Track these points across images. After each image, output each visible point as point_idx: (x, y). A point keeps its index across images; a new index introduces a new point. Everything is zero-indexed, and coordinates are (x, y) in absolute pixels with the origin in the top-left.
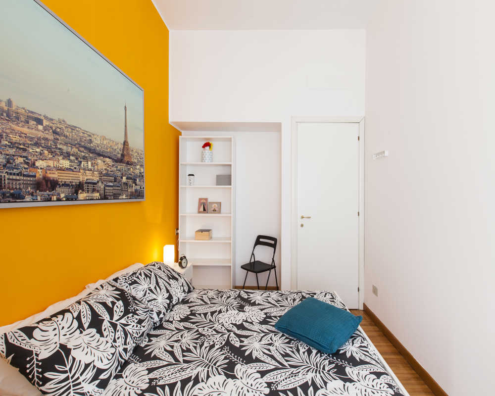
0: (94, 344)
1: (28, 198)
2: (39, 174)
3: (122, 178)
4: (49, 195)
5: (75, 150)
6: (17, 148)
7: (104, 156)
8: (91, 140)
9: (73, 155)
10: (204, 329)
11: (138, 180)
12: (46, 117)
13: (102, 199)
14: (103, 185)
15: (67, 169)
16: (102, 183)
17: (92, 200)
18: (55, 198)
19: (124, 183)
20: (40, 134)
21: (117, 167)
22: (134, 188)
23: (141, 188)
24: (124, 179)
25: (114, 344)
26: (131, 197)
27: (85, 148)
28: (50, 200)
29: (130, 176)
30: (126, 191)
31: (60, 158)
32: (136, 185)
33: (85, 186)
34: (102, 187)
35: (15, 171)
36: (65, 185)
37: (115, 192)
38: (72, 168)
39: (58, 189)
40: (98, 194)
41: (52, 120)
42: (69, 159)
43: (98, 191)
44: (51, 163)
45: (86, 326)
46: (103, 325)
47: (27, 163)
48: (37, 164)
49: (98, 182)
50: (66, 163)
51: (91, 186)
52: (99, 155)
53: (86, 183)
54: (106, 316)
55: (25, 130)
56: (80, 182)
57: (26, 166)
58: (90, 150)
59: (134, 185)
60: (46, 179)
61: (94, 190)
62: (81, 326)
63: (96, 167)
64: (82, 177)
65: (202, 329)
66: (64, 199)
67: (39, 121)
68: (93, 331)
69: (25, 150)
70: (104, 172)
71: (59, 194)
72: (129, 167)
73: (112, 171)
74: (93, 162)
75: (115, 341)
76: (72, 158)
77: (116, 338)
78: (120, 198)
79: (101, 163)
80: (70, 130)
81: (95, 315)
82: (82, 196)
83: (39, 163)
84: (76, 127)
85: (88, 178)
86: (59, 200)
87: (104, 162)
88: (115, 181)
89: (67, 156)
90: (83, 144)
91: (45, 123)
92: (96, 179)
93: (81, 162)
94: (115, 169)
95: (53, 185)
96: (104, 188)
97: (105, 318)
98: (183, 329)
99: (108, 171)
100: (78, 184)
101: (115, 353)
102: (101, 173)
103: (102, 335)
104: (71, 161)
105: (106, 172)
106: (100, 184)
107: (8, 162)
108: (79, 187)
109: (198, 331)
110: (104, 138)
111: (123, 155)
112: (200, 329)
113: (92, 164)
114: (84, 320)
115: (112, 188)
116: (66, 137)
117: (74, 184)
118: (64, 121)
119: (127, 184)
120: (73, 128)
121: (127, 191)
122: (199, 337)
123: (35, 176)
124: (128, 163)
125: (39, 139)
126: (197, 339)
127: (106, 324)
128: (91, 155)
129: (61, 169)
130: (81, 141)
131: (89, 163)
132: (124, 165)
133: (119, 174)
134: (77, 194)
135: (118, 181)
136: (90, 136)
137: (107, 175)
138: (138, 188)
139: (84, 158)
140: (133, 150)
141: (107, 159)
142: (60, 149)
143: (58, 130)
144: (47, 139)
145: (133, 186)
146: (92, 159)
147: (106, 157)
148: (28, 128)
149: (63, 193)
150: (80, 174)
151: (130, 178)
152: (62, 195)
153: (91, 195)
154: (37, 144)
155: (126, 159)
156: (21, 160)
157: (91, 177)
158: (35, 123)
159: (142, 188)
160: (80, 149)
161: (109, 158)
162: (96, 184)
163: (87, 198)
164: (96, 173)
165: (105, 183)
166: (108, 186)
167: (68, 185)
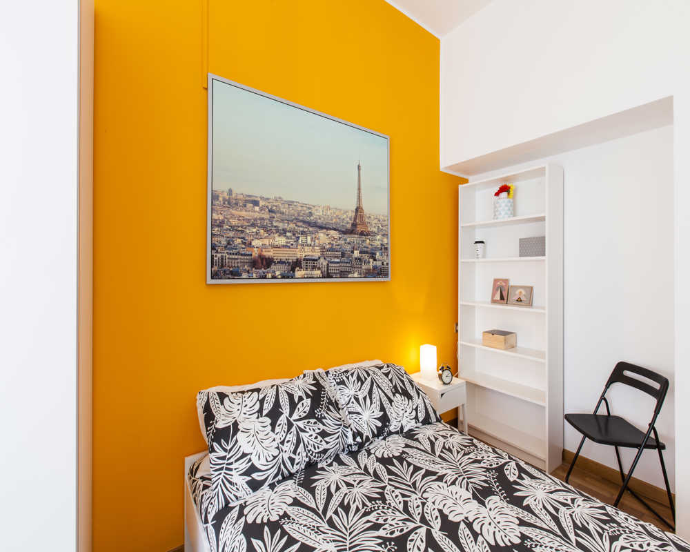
0: (261, 436)
1: (245, 275)
2: (255, 253)
3: (353, 252)
4: (264, 273)
5: (292, 226)
6: (236, 230)
7: (328, 229)
8: (310, 213)
9: (290, 231)
10: (393, 491)
11: (378, 254)
12: (262, 198)
13: (323, 277)
14: (327, 262)
15: (283, 246)
16: (325, 259)
17: (312, 278)
18: (270, 275)
19: (356, 259)
20: (257, 215)
21: (346, 240)
22: (371, 264)
23: (383, 264)
24: (356, 254)
25: (280, 445)
26: (367, 275)
27: (304, 222)
28: (264, 278)
29: (365, 249)
30: (358, 268)
31: (276, 235)
32: (375, 260)
33: (303, 263)
34: (325, 263)
35: (234, 251)
36: (281, 262)
37: (343, 269)
38: (289, 245)
39: (273, 267)
40: (319, 272)
41: (268, 199)
42: (285, 236)
43: (319, 269)
44: (267, 242)
45: (265, 412)
46: (280, 419)
47: (244, 243)
48: (253, 243)
49: (319, 258)
50: (281, 240)
51: (312, 263)
52: (321, 228)
53: (304, 260)
54: (286, 410)
55: (243, 213)
56: (297, 259)
57: (243, 246)
58: (309, 224)
59: (371, 260)
60: (262, 257)
61: (314, 268)
62: (260, 411)
63: (317, 241)
64: (300, 254)
65: (393, 489)
66: (280, 277)
67: (256, 203)
68: (269, 421)
69: (242, 232)
70: (328, 247)
71: (274, 272)
72: (364, 238)
73: (338, 245)
74: (314, 236)
75: (282, 443)
76: (288, 234)
77: (287, 440)
78: (349, 276)
79: (322, 237)
80: (287, 206)
81: (277, 404)
82: (299, 273)
85: (306, 254)
86: (275, 277)
87: (328, 235)
88: (342, 257)
89: (283, 232)
90: (301, 218)
91: (261, 203)
92: (316, 255)
93: (298, 238)
94: (343, 242)
95: (267, 262)
96: (328, 265)
97: (284, 412)
98: (372, 473)
99: (333, 244)
100: (295, 261)
101: (277, 456)
102: (323, 248)
103: (273, 430)
104: (287, 238)
105: (331, 246)
106: (322, 260)
107: (229, 244)
108: (297, 264)
109: (383, 488)
110: (328, 208)
111: (354, 225)
112: (389, 488)
113: (312, 239)
114: (265, 405)
115: (338, 265)
116: (283, 213)
117: (290, 261)
118: (280, 198)
119: (360, 260)
120: (290, 203)
121: (361, 268)
122: (375, 499)
123: (251, 255)
124: (362, 234)
125: (255, 220)
126: (370, 499)
127: (283, 420)
128: (311, 229)
129: (277, 247)
130: (299, 215)
131: (309, 238)
132: (356, 236)
133: (349, 248)
134: (294, 272)
135: (346, 256)
136: (309, 208)
137: (332, 250)
138: (379, 263)
139: (303, 233)
140: (370, 217)
141: (332, 232)
142: (275, 227)
143: (274, 208)
144: (263, 219)
145: (369, 262)
146: (311, 233)
147: (331, 229)
148: (246, 211)
149: (278, 269)
150: (297, 250)
151: (367, 252)
152: (277, 273)
153: (310, 272)
154: (254, 225)
155: (359, 229)
156: (239, 241)
157: (310, 254)
158: (252, 205)
159: (385, 263)
160: (299, 224)
161: (335, 229)
162: (316, 260)
163: (306, 276)
164: (318, 248)
165: (328, 259)
166: (333, 262)
167: (284, 263)
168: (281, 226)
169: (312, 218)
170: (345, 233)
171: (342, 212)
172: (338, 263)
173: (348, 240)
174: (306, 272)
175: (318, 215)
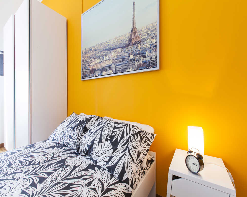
1: (88, 77)
2: (91, 68)
3: (129, 57)
4: (93, 75)
5: (102, 53)
7: (115, 49)
9: (101, 56)
11: (147, 53)
12: (93, 47)
13: (113, 73)
15: (99, 63)
16: (114, 64)
17: (109, 74)
19: (131, 60)
20: (91, 54)
24: (131, 57)
26: (139, 68)
27: (106, 50)
28: (93, 77)
30: (132, 65)
31: (97, 59)
32: (145, 57)
33: (105, 69)
35: (86, 69)
36: (98, 70)
38: (101, 62)
39: (96, 72)
42: (99, 59)
43: (112, 70)
44: (94, 63)
47: (88, 65)
49: (112, 64)
50: (98, 61)
52: (113, 49)
53: (106, 67)
55: (88, 55)
56: (103, 67)
57: (88, 66)
58: (108, 50)
59: (142, 58)
60: (93, 69)
61: (110, 70)
63: (111, 57)
64: (104, 65)
66: (98, 76)
67: (91, 50)
69: (88, 61)
70: (116, 58)
72: (136, 46)
73: (121, 55)
74: (110, 55)
78: (127, 71)
79: (114, 54)
80: (100, 46)
83: (91, 64)
84: (102, 43)
85: (107, 64)
86: (96, 76)
87: (116, 52)
88: (123, 61)
91: (93, 49)
92: (110, 64)
93: (104, 58)
94: (124, 53)
95: (94, 71)
96: (116, 67)
99: (118, 56)
102: (113, 59)
104: (100, 59)
105: (117, 57)
106: (113, 65)
108: (103, 69)
116: (99, 50)
117: (101, 68)
119: (134, 59)
123: (90, 69)
125: (91, 56)
128: (109, 52)
129: (97, 64)
130: (104, 48)
131: (108, 56)
132: (131, 47)
133: (127, 55)
134: (102, 73)
135: (125, 60)
136: (108, 43)
137: (118, 59)
138: (148, 59)
139: (106, 55)
141: (118, 49)
144: (93, 55)
145: (140, 60)
146: (109, 53)
149: (97, 73)
150: (103, 63)
151: (137, 54)
152: (97, 74)
153: (108, 72)
154: (91, 58)
157: (108, 63)
160: (104, 52)
162: (110, 66)
163: (106, 74)
164: (111, 60)
165: (116, 64)
167: (99, 70)
168: (98, 55)
169: (109, 46)
170: (124, 47)
172: (120, 65)
173: (126, 50)
174: (106, 72)
175: (112, 44)
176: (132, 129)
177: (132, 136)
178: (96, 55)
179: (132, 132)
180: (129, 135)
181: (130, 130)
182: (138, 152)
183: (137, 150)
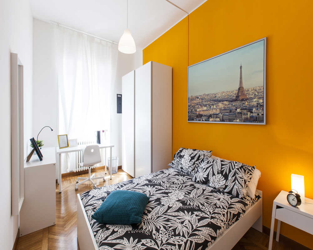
1: (195, 120)
2: (198, 113)
3: (236, 110)
5: (209, 103)
6: (193, 107)
7: (223, 101)
8: (216, 96)
9: (208, 105)
11: (254, 109)
12: (200, 96)
13: (221, 121)
15: (206, 110)
16: (221, 114)
17: (216, 121)
18: (201, 120)
19: (238, 113)
20: (198, 101)
21: (232, 104)
22: (249, 115)
23: (258, 115)
24: (238, 110)
26: (246, 121)
27: (213, 100)
28: (200, 121)
30: (239, 117)
31: (203, 107)
32: (252, 112)
33: (213, 116)
34: (222, 116)
35: (193, 113)
36: (205, 116)
37: (231, 118)
39: (203, 117)
40: (219, 119)
43: (219, 118)
44: (201, 109)
47: (195, 110)
48: (197, 110)
49: (219, 114)
50: (205, 108)
51: (216, 115)
52: (220, 101)
53: (213, 114)
55: (195, 102)
56: (210, 114)
58: (215, 101)
59: (249, 113)
61: (217, 117)
63: (218, 107)
64: (211, 112)
67: (198, 98)
69: (195, 107)
70: (223, 108)
71: (203, 119)
72: (243, 102)
73: (228, 107)
74: (217, 105)
76: (207, 106)
78: (234, 121)
79: (221, 105)
80: (207, 96)
82: (211, 119)
83: (198, 110)
85: (214, 112)
86: (203, 121)
87: (223, 104)
88: (230, 112)
89: (205, 106)
90: (212, 99)
92: (218, 112)
93: (211, 107)
94: (231, 106)
95: (200, 116)
99: (225, 107)
102: (221, 109)
104: (207, 107)
105: (224, 108)
106: (220, 114)
108: (210, 116)
110: (224, 92)
111: (238, 97)
113: (216, 107)
116: (206, 99)
117: (208, 115)
118: (205, 94)
119: (241, 113)
120: (208, 95)
121: (241, 117)
123: (196, 114)
124: (243, 100)
125: (198, 103)
128: (215, 103)
129: (204, 111)
131: (215, 106)
132: (239, 102)
133: (234, 108)
134: (209, 119)
135: (232, 112)
136: (215, 95)
137: (225, 109)
138: (254, 115)
139: (213, 105)
140: (248, 90)
141: (225, 102)
142: (204, 104)
143: (203, 98)
144: (200, 102)
145: (247, 114)
146: (216, 104)
147: (224, 101)
149: (204, 118)
151: (244, 109)
152: (204, 119)
153: (215, 119)
154: (197, 105)
155: (241, 98)
156: (194, 110)
157: (216, 112)
159: (260, 114)
160: (211, 101)
161: (226, 101)
162: (218, 114)
163: (213, 121)
164: (218, 110)
165: (223, 114)
166: (226, 115)
167: (206, 116)
168: (205, 103)
169: (216, 98)
170: (231, 101)
171: (230, 92)
172: (228, 115)
173: (234, 104)
174: (214, 119)
175: (219, 96)
176: (236, 165)
177: (237, 170)
178: (203, 103)
179: (236, 167)
180: (235, 170)
181: (235, 166)
182: (245, 180)
183: (243, 180)
